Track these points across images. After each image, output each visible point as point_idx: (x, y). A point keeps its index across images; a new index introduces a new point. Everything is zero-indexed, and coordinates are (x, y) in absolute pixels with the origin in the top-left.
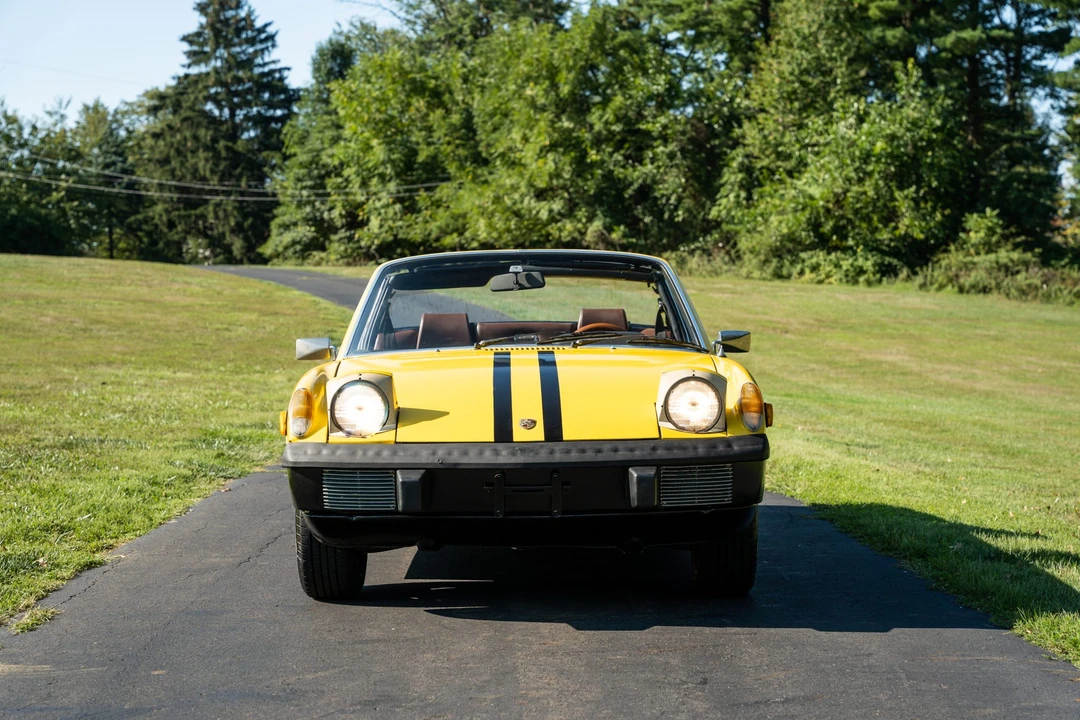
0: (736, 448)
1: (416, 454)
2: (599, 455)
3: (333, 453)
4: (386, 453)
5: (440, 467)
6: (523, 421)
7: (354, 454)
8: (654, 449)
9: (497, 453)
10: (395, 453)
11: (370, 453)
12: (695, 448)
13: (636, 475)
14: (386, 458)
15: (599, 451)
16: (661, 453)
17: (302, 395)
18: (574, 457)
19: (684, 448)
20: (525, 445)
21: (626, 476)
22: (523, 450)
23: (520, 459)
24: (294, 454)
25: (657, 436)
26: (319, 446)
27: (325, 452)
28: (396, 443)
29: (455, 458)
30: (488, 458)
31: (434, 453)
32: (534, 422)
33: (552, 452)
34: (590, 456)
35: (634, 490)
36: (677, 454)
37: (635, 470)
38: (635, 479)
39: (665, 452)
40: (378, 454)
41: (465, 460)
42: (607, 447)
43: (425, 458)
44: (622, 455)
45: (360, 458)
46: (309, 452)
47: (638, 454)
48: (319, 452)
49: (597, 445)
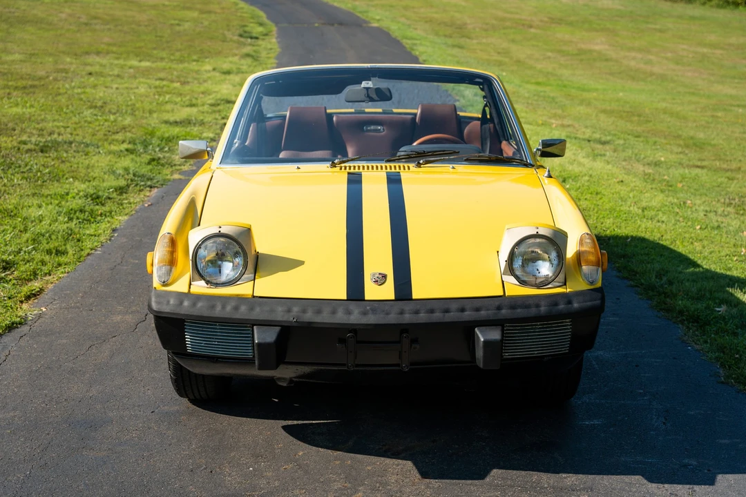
0: (576, 305)
1: (272, 311)
2: (447, 314)
3: (194, 304)
4: (243, 308)
5: (296, 325)
6: (374, 275)
7: (213, 307)
8: (499, 308)
9: (349, 313)
10: (252, 309)
11: (229, 308)
12: (538, 306)
13: (482, 340)
14: (243, 313)
15: (447, 311)
16: (505, 312)
17: (167, 240)
18: (423, 317)
19: (528, 307)
20: (376, 304)
21: (471, 338)
22: (374, 311)
23: (371, 319)
24: (158, 303)
25: (502, 294)
26: (181, 296)
27: (186, 303)
28: (254, 297)
29: (309, 316)
30: (340, 318)
31: (289, 311)
32: (385, 276)
33: (402, 313)
34: (437, 317)
35: (480, 353)
36: (520, 313)
37: (481, 332)
38: (481, 344)
39: (509, 311)
40: (236, 308)
41: (318, 319)
42: (454, 306)
43: (280, 315)
44: (468, 315)
45: (218, 312)
46: (172, 302)
47: (483, 314)
48: (181, 303)
49: (445, 304)
